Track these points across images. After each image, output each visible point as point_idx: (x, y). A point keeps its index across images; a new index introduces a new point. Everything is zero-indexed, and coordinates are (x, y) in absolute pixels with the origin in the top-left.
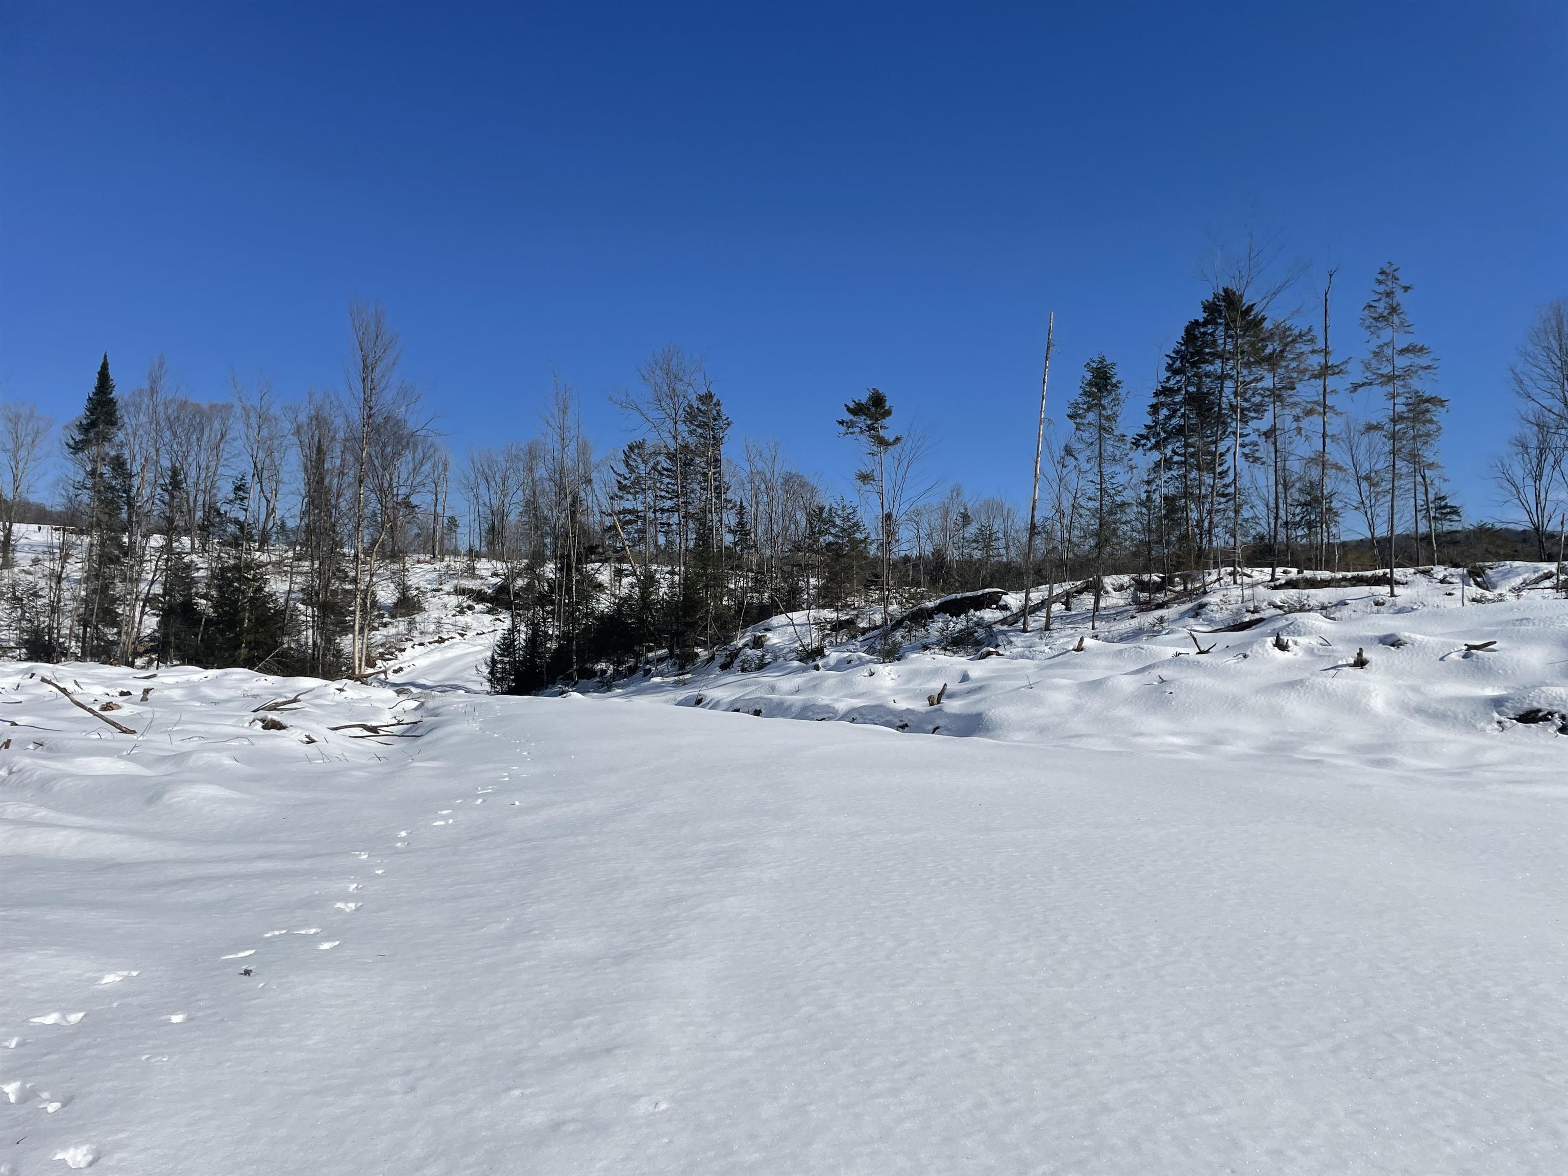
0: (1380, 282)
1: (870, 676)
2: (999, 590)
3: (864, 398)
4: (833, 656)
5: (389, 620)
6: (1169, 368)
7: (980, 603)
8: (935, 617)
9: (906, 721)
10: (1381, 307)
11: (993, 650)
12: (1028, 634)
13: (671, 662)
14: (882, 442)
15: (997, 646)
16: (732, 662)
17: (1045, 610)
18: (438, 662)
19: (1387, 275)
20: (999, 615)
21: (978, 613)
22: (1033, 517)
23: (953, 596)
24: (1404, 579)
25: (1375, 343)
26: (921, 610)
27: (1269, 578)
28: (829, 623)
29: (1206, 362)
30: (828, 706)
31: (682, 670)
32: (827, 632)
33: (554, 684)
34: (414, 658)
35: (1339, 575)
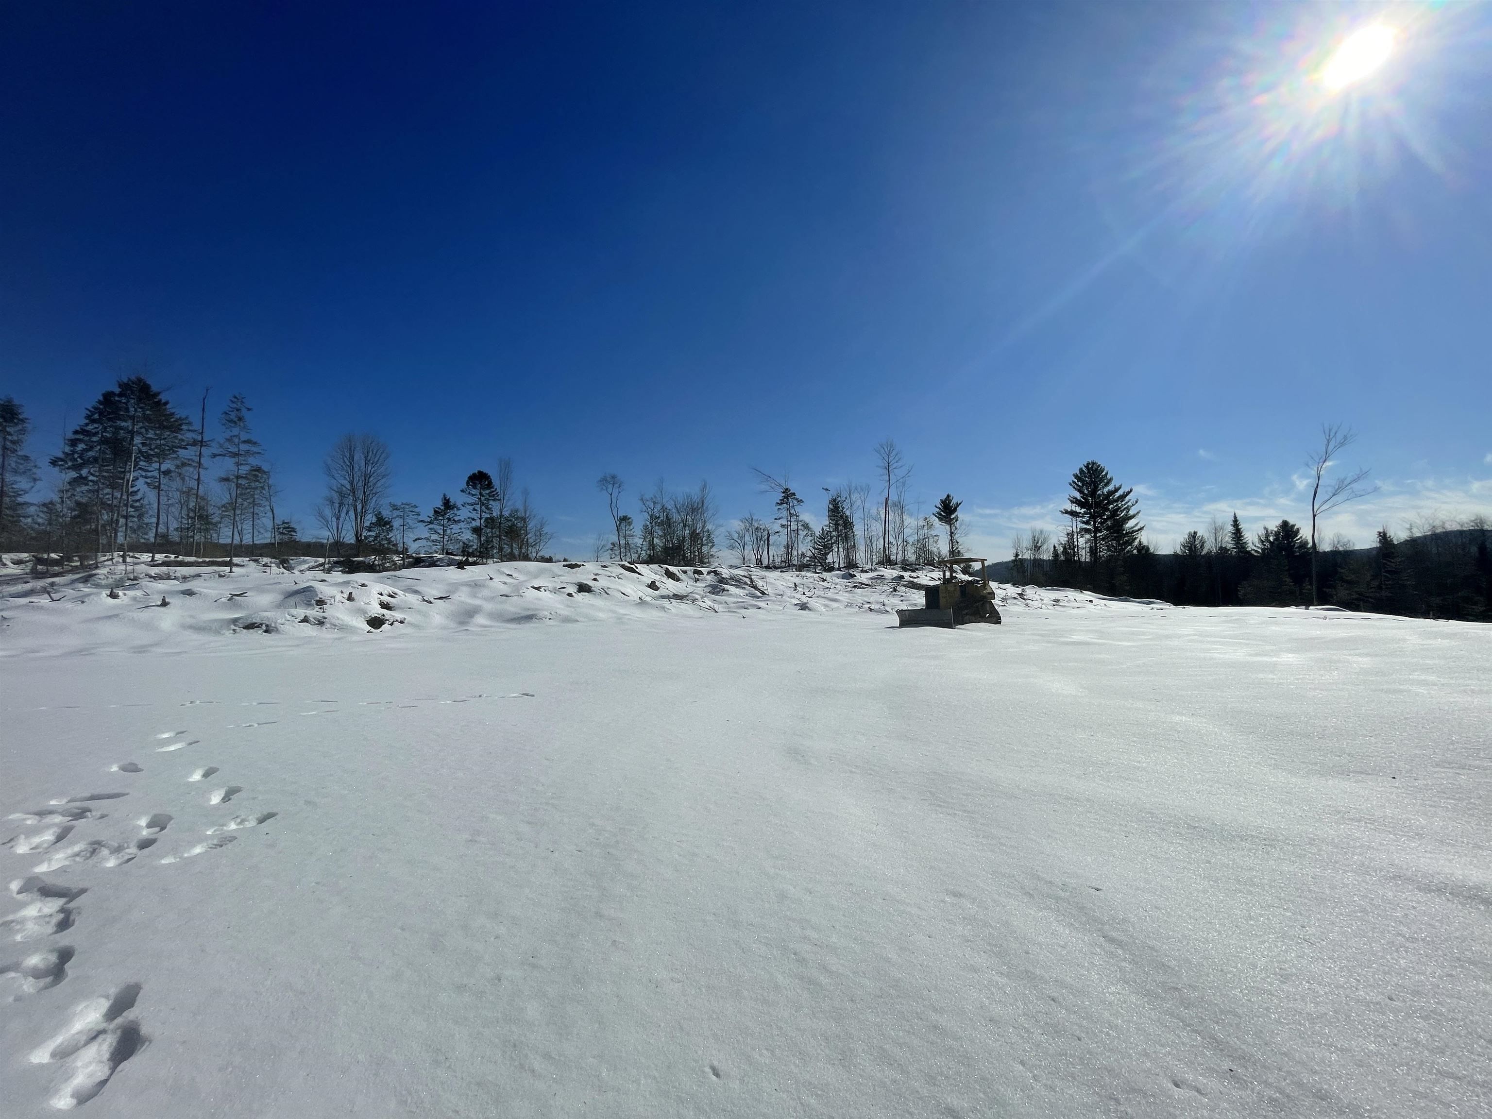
0: (233, 402)
6: (88, 417)
10: (233, 416)
19: (238, 399)
24: (242, 564)
25: (228, 434)
27: (150, 559)
29: (120, 419)
35: (200, 560)
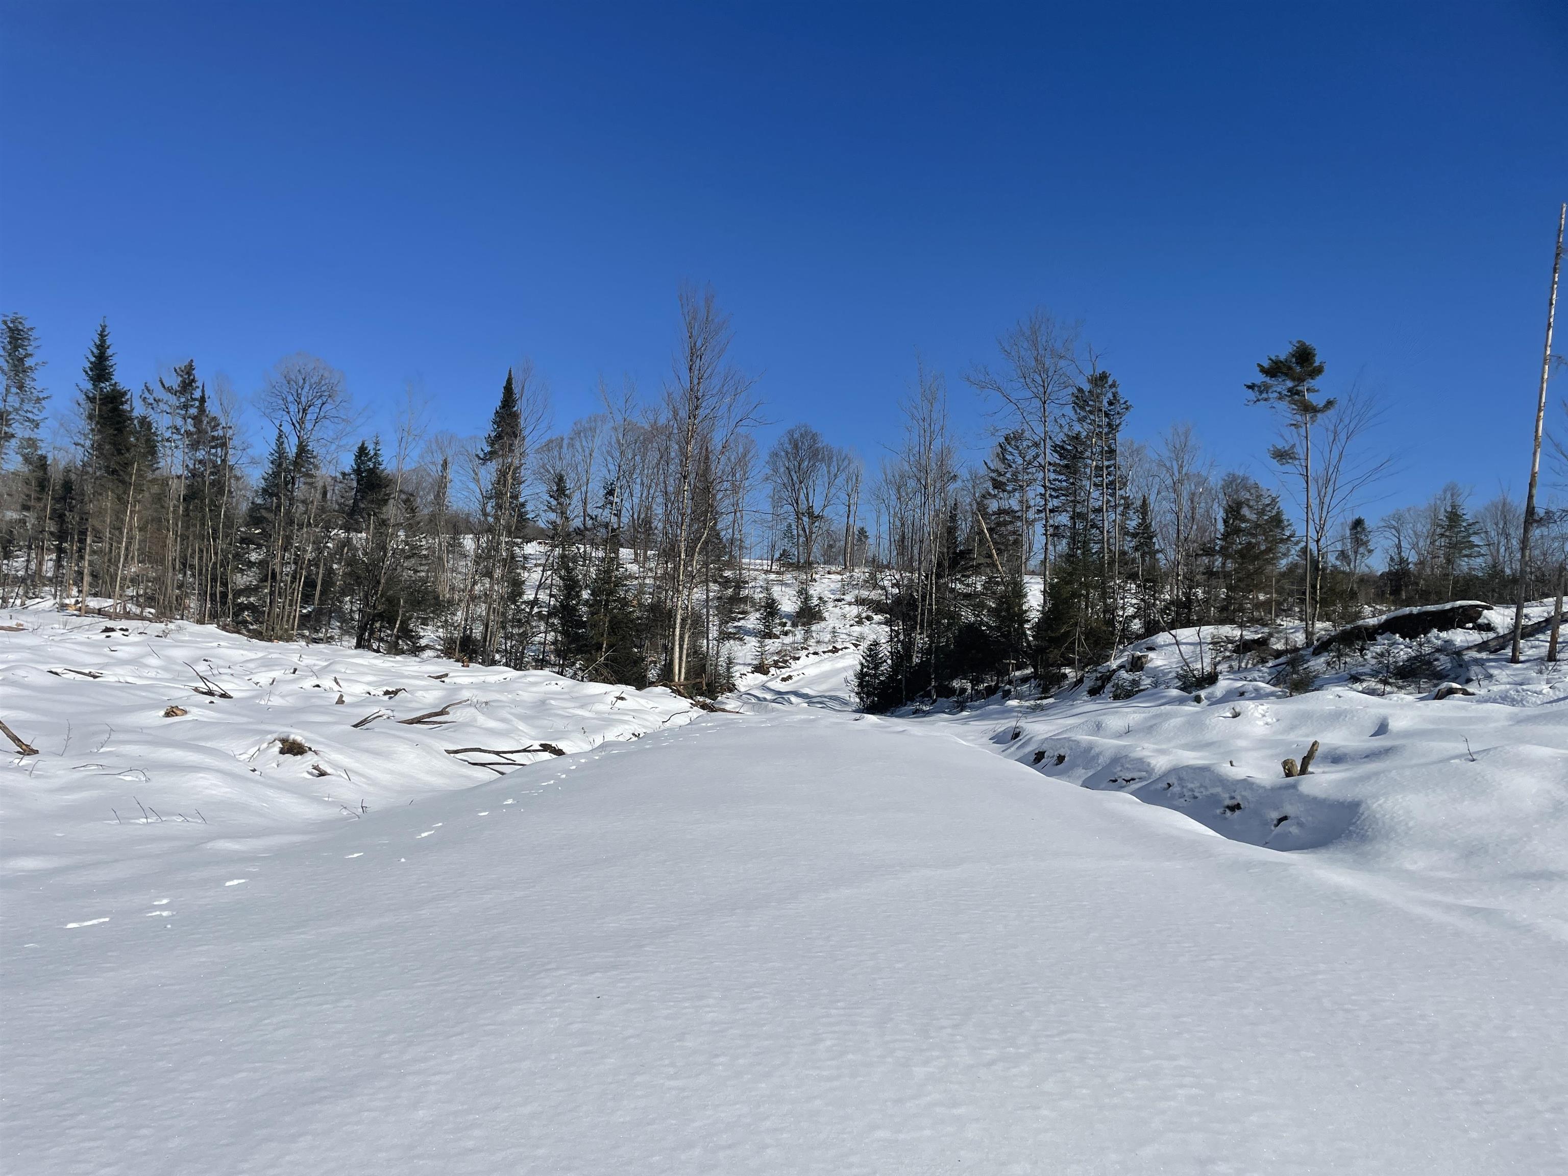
1: (1234, 717)
2: (1479, 603)
3: (1283, 352)
4: (1223, 684)
5: (790, 628)
7: (1447, 621)
8: (1379, 638)
9: (1239, 800)
11: (1459, 686)
12: (1519, 665)
13: (1033, 683)
14: (1307, 408)
15: (1469, 681)
16: (1103, 687)
17: (1549, 632)
18: (826, 672)
20: (1476, 637)
21: (1443, 635)
22: (1530, 497)
23: (1407, 610)
26: (1359, 628)
28: (1232, 642)
30: (1141, 760)
31: (1045, 692)
32: (1228, 654)
33: (913, 700)
34: (805, 667)
